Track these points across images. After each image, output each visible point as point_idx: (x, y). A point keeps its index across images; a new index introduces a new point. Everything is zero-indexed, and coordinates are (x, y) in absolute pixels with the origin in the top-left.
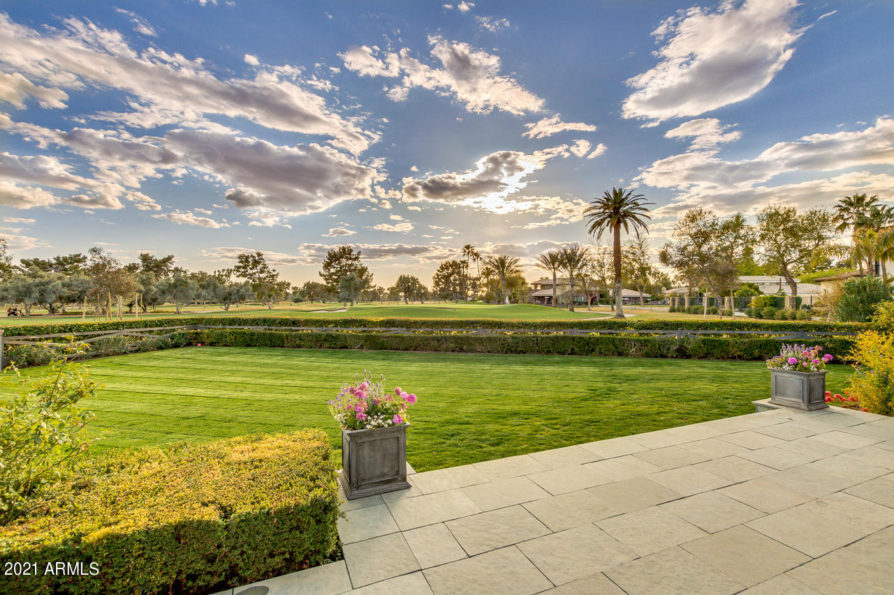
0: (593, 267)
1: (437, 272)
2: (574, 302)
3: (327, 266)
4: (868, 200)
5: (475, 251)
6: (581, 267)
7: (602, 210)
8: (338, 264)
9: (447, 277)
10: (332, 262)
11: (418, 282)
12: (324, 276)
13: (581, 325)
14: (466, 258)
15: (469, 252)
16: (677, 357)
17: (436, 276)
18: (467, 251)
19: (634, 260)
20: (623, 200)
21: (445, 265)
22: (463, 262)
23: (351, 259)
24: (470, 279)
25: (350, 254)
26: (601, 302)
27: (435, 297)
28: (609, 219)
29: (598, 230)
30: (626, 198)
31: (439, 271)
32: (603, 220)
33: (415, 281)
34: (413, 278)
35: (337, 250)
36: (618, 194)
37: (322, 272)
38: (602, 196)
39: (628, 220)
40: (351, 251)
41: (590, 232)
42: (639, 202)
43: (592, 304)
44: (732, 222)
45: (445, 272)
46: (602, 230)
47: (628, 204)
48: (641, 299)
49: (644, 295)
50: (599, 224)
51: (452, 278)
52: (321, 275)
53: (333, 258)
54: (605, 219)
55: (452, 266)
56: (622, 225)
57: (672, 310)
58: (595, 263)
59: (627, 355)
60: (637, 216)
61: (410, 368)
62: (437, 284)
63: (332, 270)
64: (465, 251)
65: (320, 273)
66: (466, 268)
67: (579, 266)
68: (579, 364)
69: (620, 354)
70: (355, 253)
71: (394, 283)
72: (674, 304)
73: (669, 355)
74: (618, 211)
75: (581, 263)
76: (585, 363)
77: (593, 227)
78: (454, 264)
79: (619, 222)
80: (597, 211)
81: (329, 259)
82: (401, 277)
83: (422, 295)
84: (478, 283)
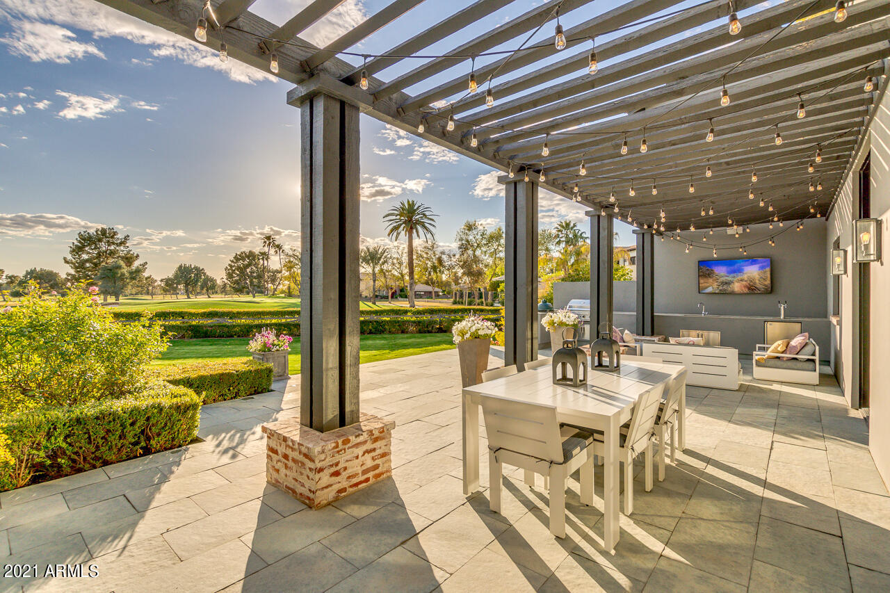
0: (393, 264)
1: (230, 263)
2: (377, 296)
3: (77, 250)
4: (572, 225)
5: (277, 243)
6: (383, 263)
7: (398, 217)
8: (95, 248)
9: (242, 270)
10: (84, 246)
11: (205, 274)
12: (72, 263)
13: (376, 312)
14: (266, 249)
15: (270, 243)
16: (438, 332)
17: (229, 268)
18: (268, 242)
19: (428, 259)
20: (415, 210)
21: (240, 256)
22: (263, 254)
23: (113, 243)
24: (269, 272)
25: (112, 237)
26: (401, 296)
27: (224, 290)
28: (404, 225)
29: (395, 234)
30: (418, 208)
31: (232, 261)
32: (400, 225)
33: (199, 272)
34: (196, 268)
35: (92, 231)
36: (411, 205)
37: (69, 257)
38: (398, 205)
39: (419, 228)
40: (115, 233)
41: (389, 235)
42: (427, 213)
43: (392, 297)
44: (495, 233)
45: (240, 263)
46: (398, 234)
47: (419, 214)
48: (433, 293)
49: (436, 289)
50: (396, 228)
51: (248, 270)
52: (66, 262)
53: (87, 241)
54: (401, 224)
55: (248, 257)
56: (414, 231)
57: (455, 303)
58: (395, 261)
59: (407, 333)
60: (427, 225)
61: (240, 349)
62: (230, 276)
63: (85, 256)
64: (265, 242)
65: (65, 259)
66: (267, 259)
67: (380, 262)
68: (374, 339)
69: (403, 332)
70: (120, 236)
71: (170, 274)
72: (456, 298)
73: (433, 331)
74: (411, 219)
75: (382, 260)
76: (378, 338)
77: (392, 231)
78: (251, 255)
79: (412, 228)
80: (394, 217)
81: (80, 242)
82: (181, 266)
83: (209, 286)
84: (279, 275)
